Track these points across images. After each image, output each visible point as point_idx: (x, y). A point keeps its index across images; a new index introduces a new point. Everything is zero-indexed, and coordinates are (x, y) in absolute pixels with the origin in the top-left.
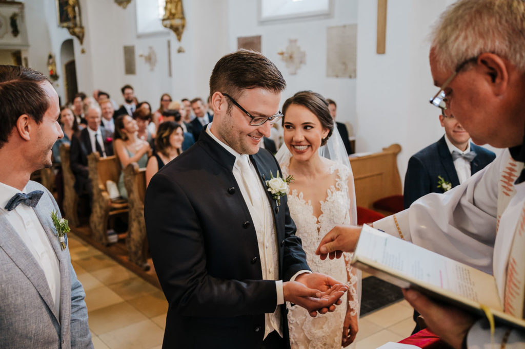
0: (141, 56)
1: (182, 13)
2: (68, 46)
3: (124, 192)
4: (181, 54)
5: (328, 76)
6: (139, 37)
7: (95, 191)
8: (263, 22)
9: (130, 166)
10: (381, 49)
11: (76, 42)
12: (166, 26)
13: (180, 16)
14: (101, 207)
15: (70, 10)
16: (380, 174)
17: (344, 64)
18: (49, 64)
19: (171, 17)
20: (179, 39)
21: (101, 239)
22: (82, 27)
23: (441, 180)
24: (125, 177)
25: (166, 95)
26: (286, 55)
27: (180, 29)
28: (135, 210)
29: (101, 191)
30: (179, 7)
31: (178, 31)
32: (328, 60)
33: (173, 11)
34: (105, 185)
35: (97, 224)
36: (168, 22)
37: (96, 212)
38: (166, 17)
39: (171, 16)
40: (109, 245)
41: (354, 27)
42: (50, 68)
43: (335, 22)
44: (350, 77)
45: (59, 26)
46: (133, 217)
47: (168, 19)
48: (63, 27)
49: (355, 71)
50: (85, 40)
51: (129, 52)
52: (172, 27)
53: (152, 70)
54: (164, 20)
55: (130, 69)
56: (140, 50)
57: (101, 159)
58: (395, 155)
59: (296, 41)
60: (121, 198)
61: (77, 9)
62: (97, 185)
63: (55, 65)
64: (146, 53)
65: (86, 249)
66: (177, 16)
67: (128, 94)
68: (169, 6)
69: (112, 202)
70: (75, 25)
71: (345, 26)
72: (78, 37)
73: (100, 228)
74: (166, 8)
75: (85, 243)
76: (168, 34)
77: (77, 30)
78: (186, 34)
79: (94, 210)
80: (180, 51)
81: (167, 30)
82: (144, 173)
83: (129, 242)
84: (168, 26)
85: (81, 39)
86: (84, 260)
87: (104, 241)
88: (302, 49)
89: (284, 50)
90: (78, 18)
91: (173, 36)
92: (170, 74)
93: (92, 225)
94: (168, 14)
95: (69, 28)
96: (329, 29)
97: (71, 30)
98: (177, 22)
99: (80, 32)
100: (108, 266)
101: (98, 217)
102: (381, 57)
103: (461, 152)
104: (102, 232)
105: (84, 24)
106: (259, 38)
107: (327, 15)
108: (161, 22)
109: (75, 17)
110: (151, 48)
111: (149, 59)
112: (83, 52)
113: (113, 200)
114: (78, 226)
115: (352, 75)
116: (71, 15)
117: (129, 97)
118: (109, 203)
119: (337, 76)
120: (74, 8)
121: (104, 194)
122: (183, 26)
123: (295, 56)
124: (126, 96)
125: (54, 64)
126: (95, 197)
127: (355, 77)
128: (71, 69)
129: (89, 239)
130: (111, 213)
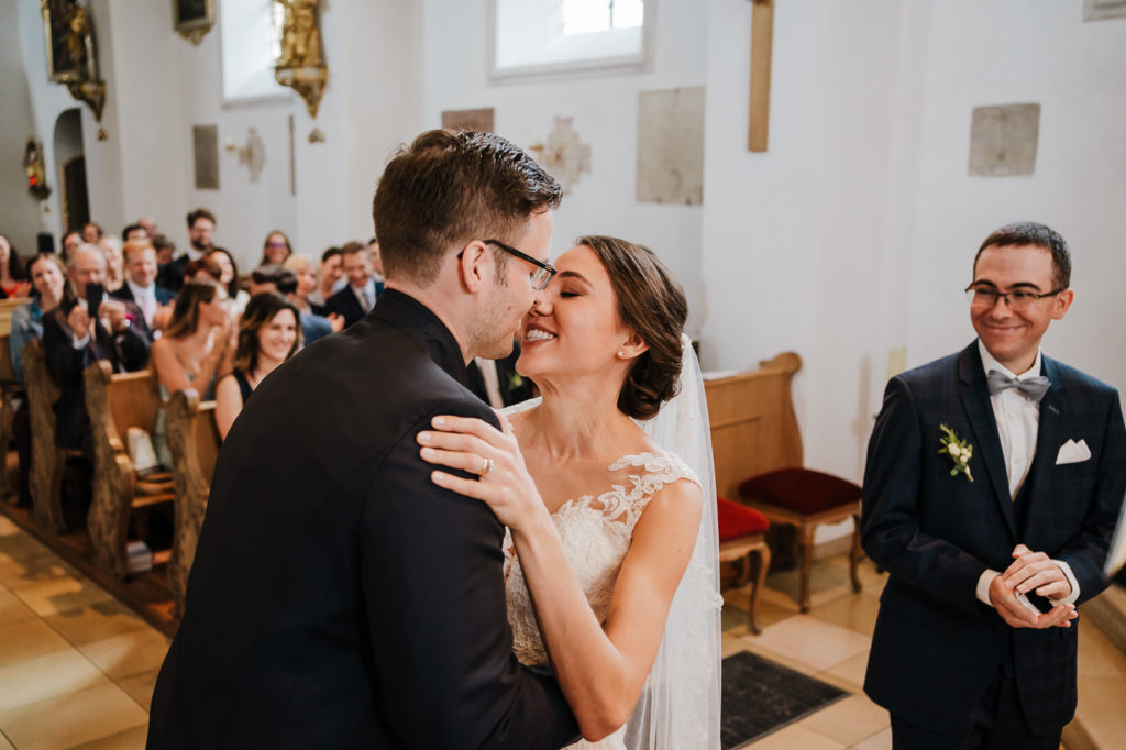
0: (230, 148)
1: (321, 54)
2: (69, 123)
3: (166, 457)
4: (317, 146)
5: (639, 199)
6: (228, 106)
7: (100, 452)
8: (499, 79)
9: (179, 396)
10: (758, 140)
11: (87, 116)
12: (283, 83)
13: (317, 61)
14: (113, 490)
15: (72, 43)
16: (756, 420)
17: (675, 172)
18: (27, 163)
19: (296, 62)
20: (313, 113)
21: (112, 564)
22: (99, 82)
23: (947, 435)
24: (166, 422)
25: (277, 233)
26: (547, 152)
27: (316, 90)
28: (190, 499)
29: (114, 452)
30: (313, 42)
31: (310, 93)
32: (640, 165)
33: (301, 50)
34: (125, 439)
35: (104, 528)
36: (288, 74)
37: (102, 501)
38: (283, 63)
39: (296, 60)
40: (131, 578)
41: (699, 93)
42: (30, 171)
43: (658, 81)
44: (688, 202)
45: (51, 80)
46: (185, 516)
47: (288, 66)
48: (61, 82)
49: (700, 190)
50: (106, 112)
51: (204, 139)
52: (296, 85)
53: (254, 179)
54: (278, 69)
55: (206, 176)
56: (230, 136)
57: (116, 378)
58: (788, 377)
59: (569, 121)
60: (160, 468)
61: (88, 40)
62: (105, 438)
63: (42, 165)
64: (241, 142)
65: (75, 586)
66: (308, 61)
67: (202, 230)
68: (291, 38)
69: (139, 477)
70: (85, 77)
71: (677, 91)
72: (91, 104)
73: (111, 538)
74: (284, 43)
75: (76, 572)
76: (289, 101)
77: (88, 88)
78: (327, 102)
79: (98, 496)
80: (315, 138)
81: (288, 91)
82: (211, 412)
83: (174, 573)
84: (288, 82)
85: (97, 107)
86: (67, 614)
87: (119, 568)
88: (584, 140)
89: (544, 141)
90: (91, 63)
91: (300, 104)
92: (293, 191)
93: (93, 531)
94: (288, 56)
95: (70, 84)
96: (643, 96)
97: (75, 88)
98: (308, 74)
99: (95, 93)
100: (125, 630)
101: (106, 513)
102: (758, 157)
103: (1012, 376)
104: (113, 548)
105: (104, 75)
106: (488, 114)
107: (639, 65)
108: (274, 71)
109: (84, 60)
110: (252, 131)
111: (250, 155)
112: (102, 136)
113: (141, 474)
114: (61, 533)
115: (694, 198)
116: (75, 55)
117: (201, 238)
118: (133, 479)
119: (659, 201)
120: (82, 39)
121: (121, 460)
122: (322, 84)
123: (567, 153)
124: (196, 234)
125: (40, 161)
126: (101, 465)
127: (701, 201)
128: (75, 174)
129: (84, 563)
130: (137, 503)
